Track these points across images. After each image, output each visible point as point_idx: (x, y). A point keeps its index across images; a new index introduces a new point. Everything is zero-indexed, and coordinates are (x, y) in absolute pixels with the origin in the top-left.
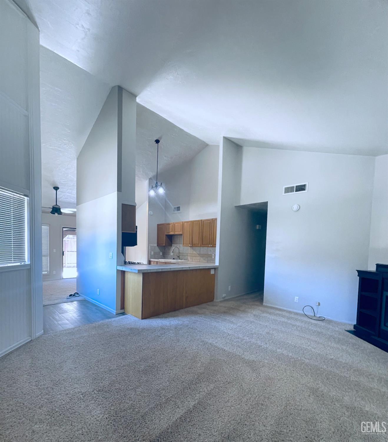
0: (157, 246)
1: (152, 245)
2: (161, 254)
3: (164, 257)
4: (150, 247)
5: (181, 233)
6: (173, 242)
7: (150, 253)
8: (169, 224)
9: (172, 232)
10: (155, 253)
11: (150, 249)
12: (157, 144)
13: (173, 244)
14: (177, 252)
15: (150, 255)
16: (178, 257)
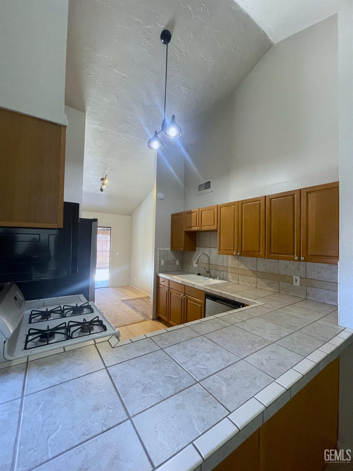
0: (171, 250)
1: (162, 249)
2: (177, 263)
3: (182, 268)
4: (158, 252)
5: (214, 227)
6: (197, 245)
7: (158, 263)
8: (190, 212)
9: (196, 226)
10: (167, 263)
11: (159, 256)
12: (166, 45)
13: (197, 247)
14: (206, 261)
15: (158, 266)
16: (208, 272)
